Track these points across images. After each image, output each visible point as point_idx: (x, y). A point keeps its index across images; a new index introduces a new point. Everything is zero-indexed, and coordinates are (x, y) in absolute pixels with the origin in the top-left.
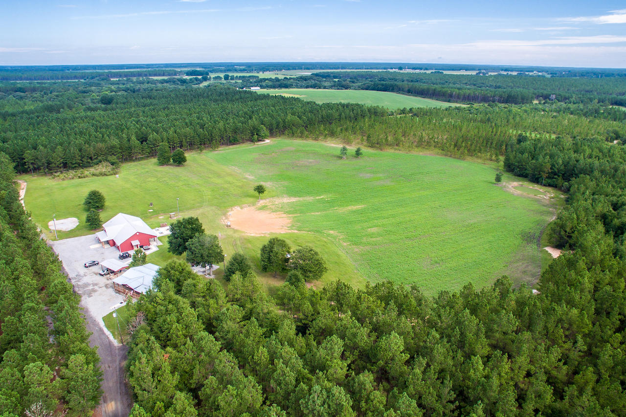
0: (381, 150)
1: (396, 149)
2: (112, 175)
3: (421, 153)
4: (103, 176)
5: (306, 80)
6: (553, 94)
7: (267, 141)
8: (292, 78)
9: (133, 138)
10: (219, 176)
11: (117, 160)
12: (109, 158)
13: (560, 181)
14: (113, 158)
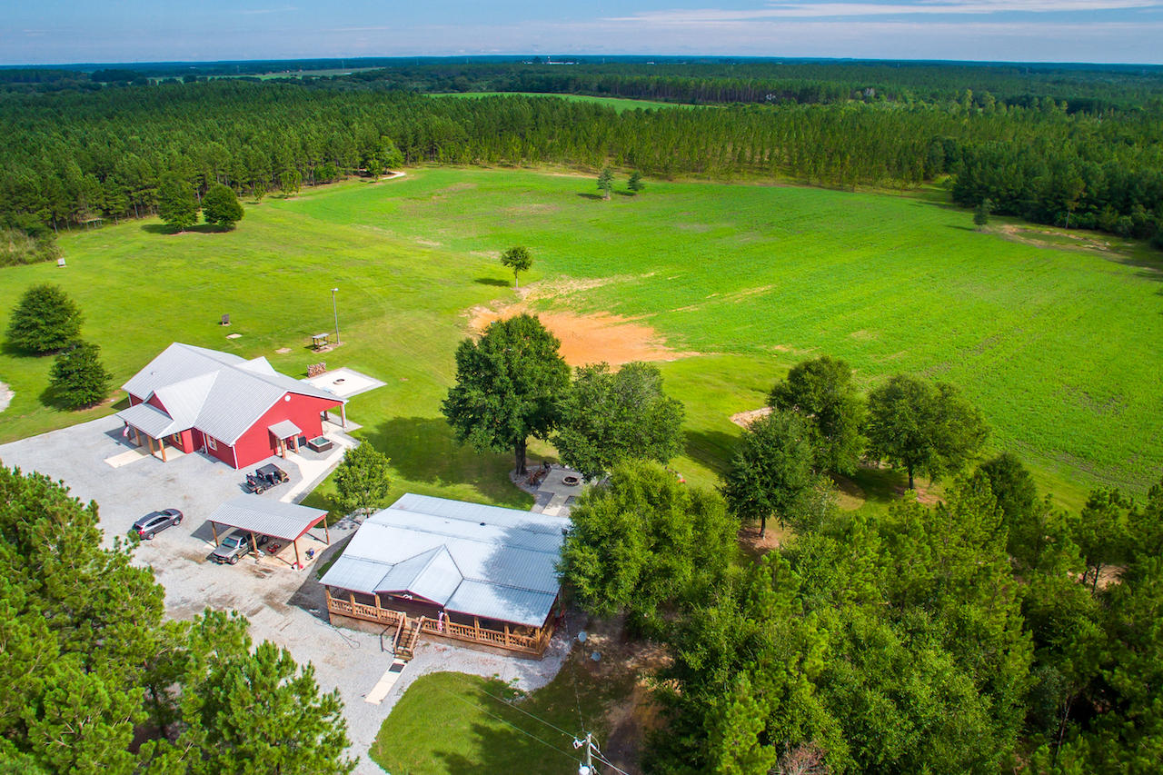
0: (671, 180)
1: (699, 178)
2: (39, 260)
3: (756, 183)
4: (14, 264)
5: (369, 80)
6: (870, 88)
7: (399, 174)
8: (340, 77)
9: (74, 168)
10: (353, 245)
11: (40, 225)
12: (18, 218)
13: (1108, 216)
14: (33, 220)
